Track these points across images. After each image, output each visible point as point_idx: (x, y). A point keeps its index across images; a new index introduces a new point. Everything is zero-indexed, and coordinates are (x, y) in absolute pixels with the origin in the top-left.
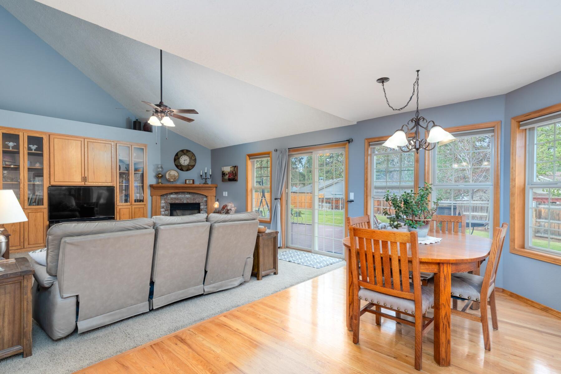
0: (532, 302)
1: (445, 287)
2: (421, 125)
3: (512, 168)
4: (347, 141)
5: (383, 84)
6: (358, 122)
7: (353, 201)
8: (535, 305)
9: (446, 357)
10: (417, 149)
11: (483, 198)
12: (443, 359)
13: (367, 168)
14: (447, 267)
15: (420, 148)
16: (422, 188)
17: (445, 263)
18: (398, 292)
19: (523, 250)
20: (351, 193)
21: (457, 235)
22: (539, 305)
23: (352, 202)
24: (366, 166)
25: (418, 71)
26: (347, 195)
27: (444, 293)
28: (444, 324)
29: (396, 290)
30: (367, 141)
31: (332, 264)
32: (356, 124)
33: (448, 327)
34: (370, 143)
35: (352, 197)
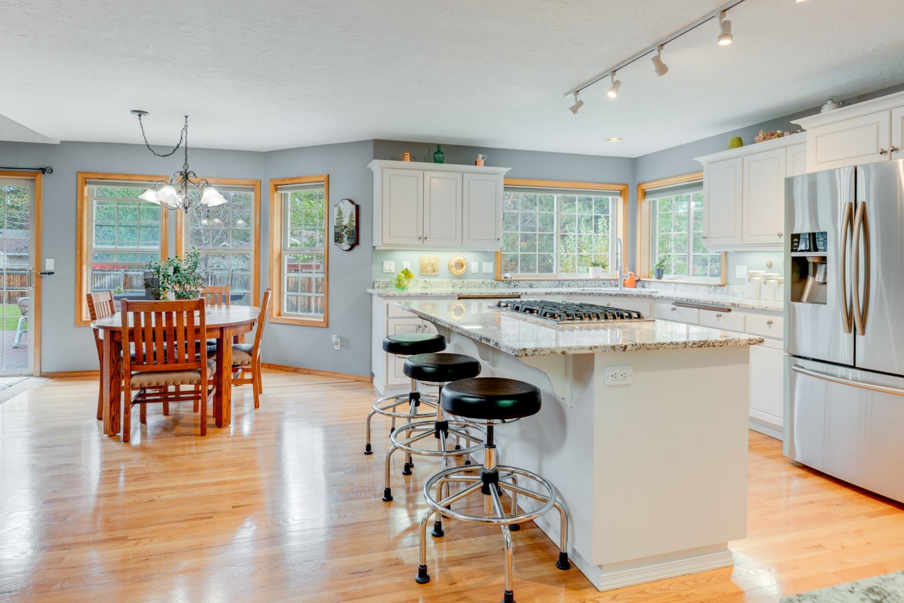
0: (286, 367)
1: (227, 350)
2: (190, 180)
3: (271, 233)
4: (40, 169)
5: (140, 117)
6: (61, 142)
7: (53, 273)
8: (288, 369)
9: (227, 417)
10: (186, 208)
11: (222, 267)
12: (225, 420)
13: (81, 220)
14: (229, 331)
15: (189, 206)
16: (191, 254)
17: (227, 327)
18: (183, 364)
19: (279, 317)
20: (47, 260)
21: (221, 307)
22: (290, 367)
23: (51, 275)
24: (79, 216)
25: (186, 117)
26: (39, 262)
27: (227, 356)
28: (226, 386)
29: (180, 363)
30: (82, 175)
31: (11, 386)
32: (59, 143)
33: (229, 388)
34: (87, 180)
35: (49, 265)
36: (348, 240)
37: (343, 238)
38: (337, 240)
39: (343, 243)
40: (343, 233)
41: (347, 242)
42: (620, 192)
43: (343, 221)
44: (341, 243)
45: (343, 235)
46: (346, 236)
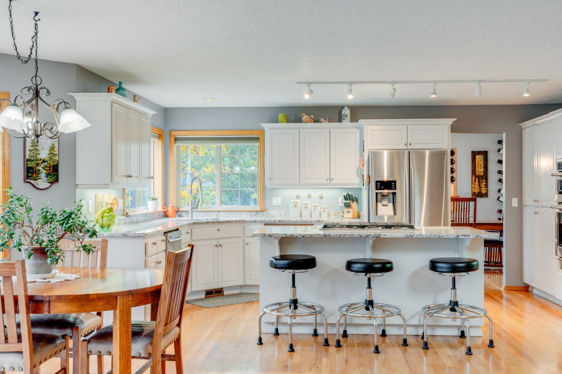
15: (41, 134)
36: (47, 177)
37: (39, 174)
38: (30, 177)
39: (39, 180)
40: (40, 168)
41: (46, 179)
42: (158, 135)
43: (39, 154)
44: (36, 180)
45: (39, 170)
46: (45, 171)
